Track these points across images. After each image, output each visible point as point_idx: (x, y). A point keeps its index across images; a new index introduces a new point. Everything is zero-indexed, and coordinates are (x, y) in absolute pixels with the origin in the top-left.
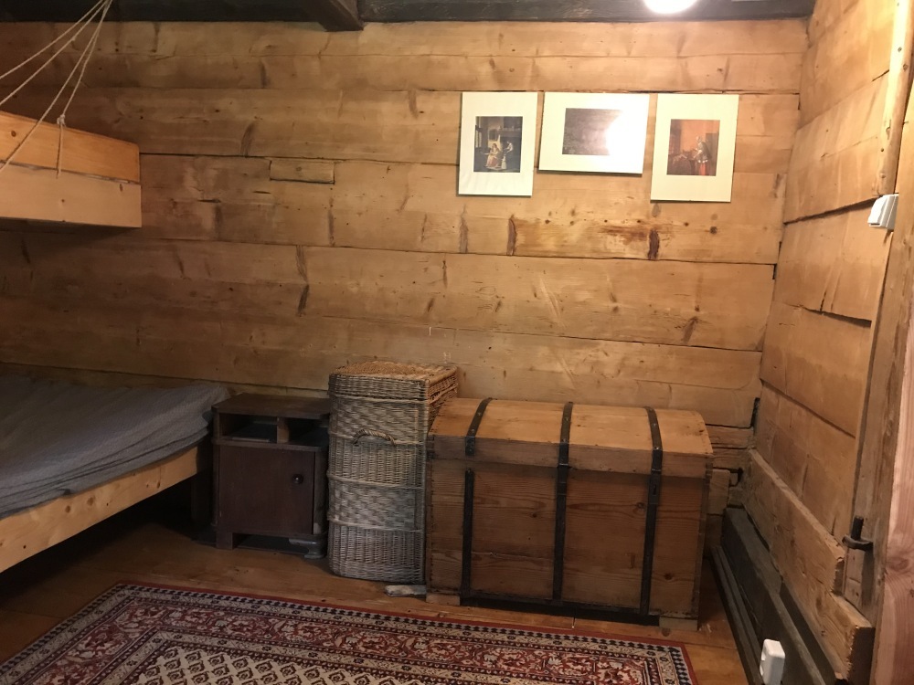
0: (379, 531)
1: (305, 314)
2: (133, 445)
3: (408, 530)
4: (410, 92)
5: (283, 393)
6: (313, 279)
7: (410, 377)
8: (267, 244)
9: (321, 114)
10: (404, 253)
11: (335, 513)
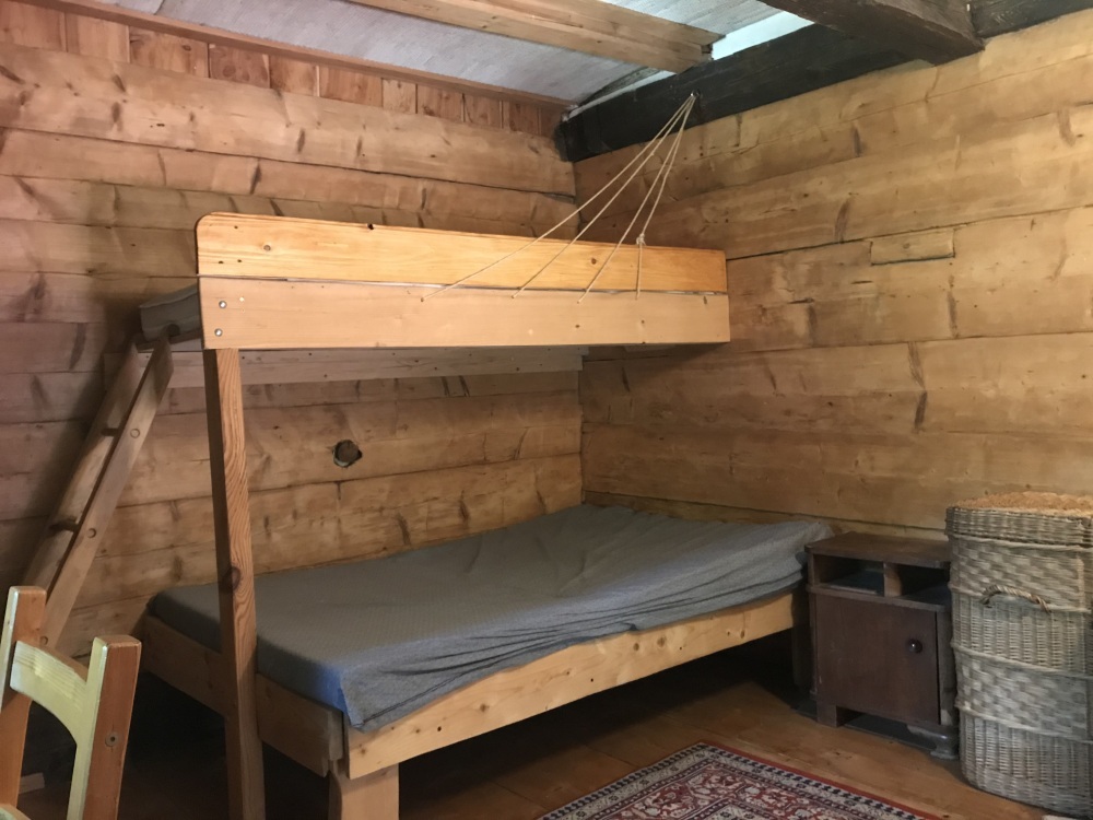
0: (1031, 733)
1: (924, 430)
2: (707, 584)
3: (1076, 738)
4: (1059, 113)
5: (901, 533)
6: (932, 384)
7: (1069, 513)
8: (871, 344)
9: (932, 172)
10: (1065, 335)
11: (964, 699)
